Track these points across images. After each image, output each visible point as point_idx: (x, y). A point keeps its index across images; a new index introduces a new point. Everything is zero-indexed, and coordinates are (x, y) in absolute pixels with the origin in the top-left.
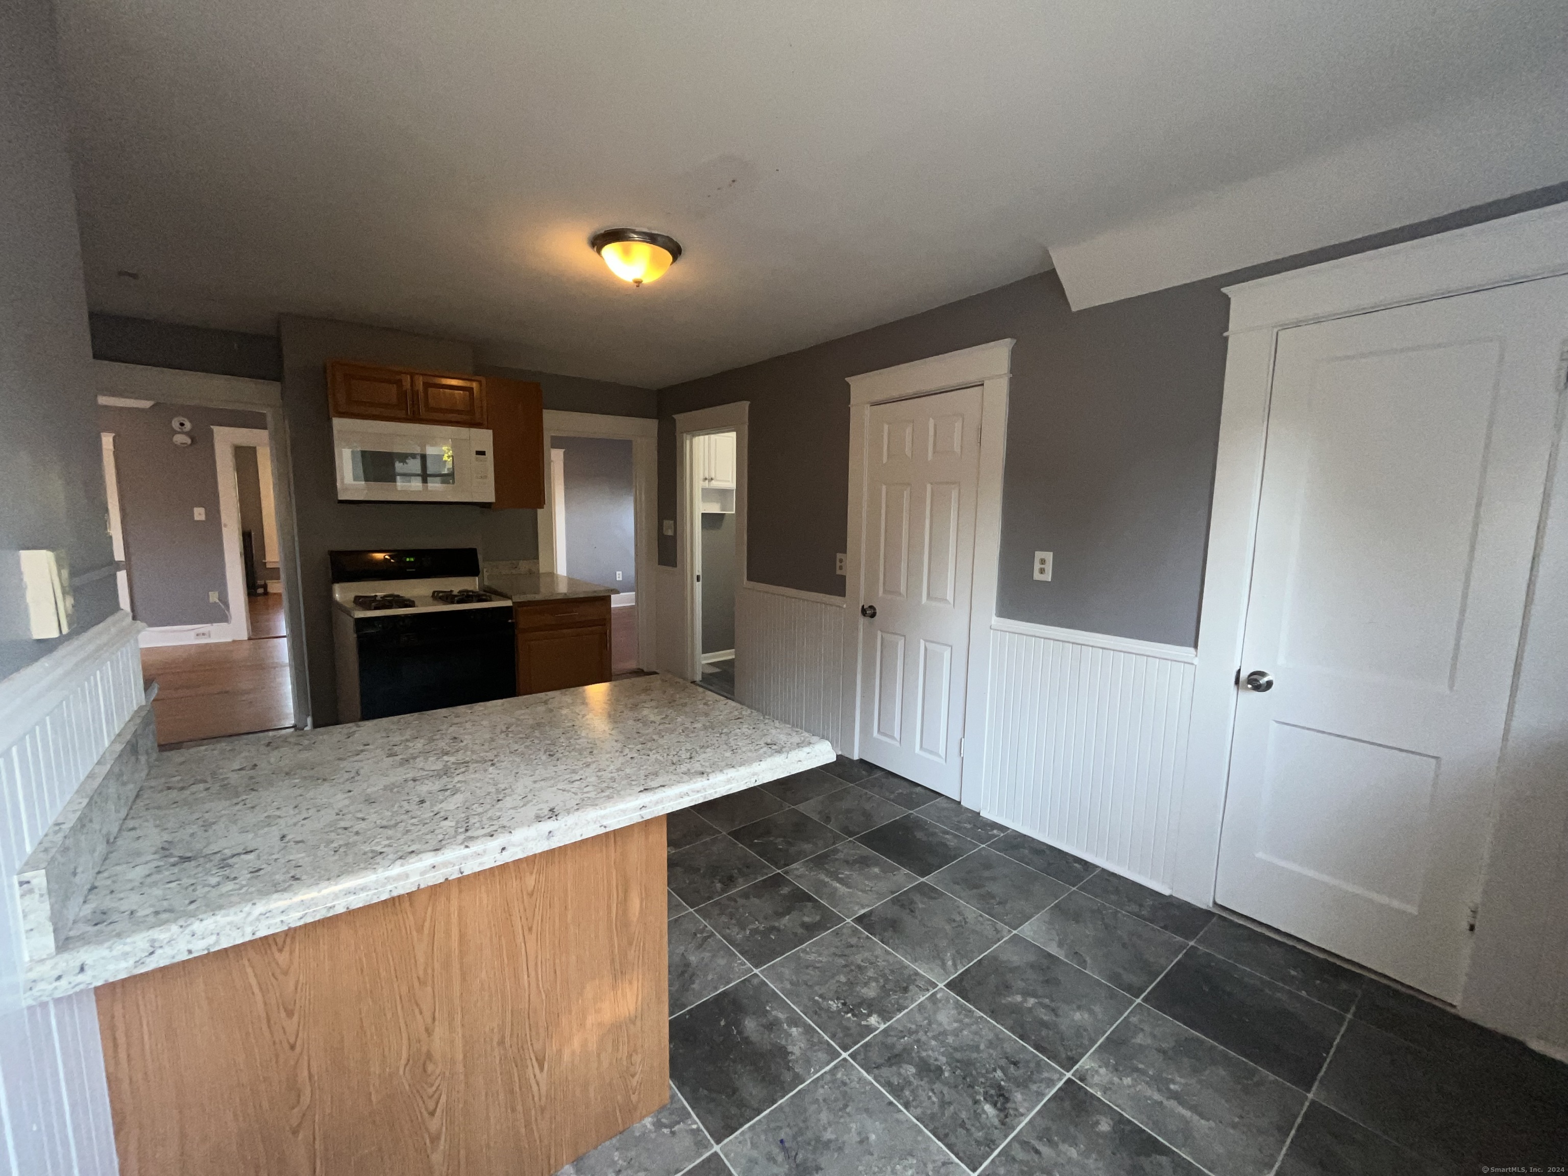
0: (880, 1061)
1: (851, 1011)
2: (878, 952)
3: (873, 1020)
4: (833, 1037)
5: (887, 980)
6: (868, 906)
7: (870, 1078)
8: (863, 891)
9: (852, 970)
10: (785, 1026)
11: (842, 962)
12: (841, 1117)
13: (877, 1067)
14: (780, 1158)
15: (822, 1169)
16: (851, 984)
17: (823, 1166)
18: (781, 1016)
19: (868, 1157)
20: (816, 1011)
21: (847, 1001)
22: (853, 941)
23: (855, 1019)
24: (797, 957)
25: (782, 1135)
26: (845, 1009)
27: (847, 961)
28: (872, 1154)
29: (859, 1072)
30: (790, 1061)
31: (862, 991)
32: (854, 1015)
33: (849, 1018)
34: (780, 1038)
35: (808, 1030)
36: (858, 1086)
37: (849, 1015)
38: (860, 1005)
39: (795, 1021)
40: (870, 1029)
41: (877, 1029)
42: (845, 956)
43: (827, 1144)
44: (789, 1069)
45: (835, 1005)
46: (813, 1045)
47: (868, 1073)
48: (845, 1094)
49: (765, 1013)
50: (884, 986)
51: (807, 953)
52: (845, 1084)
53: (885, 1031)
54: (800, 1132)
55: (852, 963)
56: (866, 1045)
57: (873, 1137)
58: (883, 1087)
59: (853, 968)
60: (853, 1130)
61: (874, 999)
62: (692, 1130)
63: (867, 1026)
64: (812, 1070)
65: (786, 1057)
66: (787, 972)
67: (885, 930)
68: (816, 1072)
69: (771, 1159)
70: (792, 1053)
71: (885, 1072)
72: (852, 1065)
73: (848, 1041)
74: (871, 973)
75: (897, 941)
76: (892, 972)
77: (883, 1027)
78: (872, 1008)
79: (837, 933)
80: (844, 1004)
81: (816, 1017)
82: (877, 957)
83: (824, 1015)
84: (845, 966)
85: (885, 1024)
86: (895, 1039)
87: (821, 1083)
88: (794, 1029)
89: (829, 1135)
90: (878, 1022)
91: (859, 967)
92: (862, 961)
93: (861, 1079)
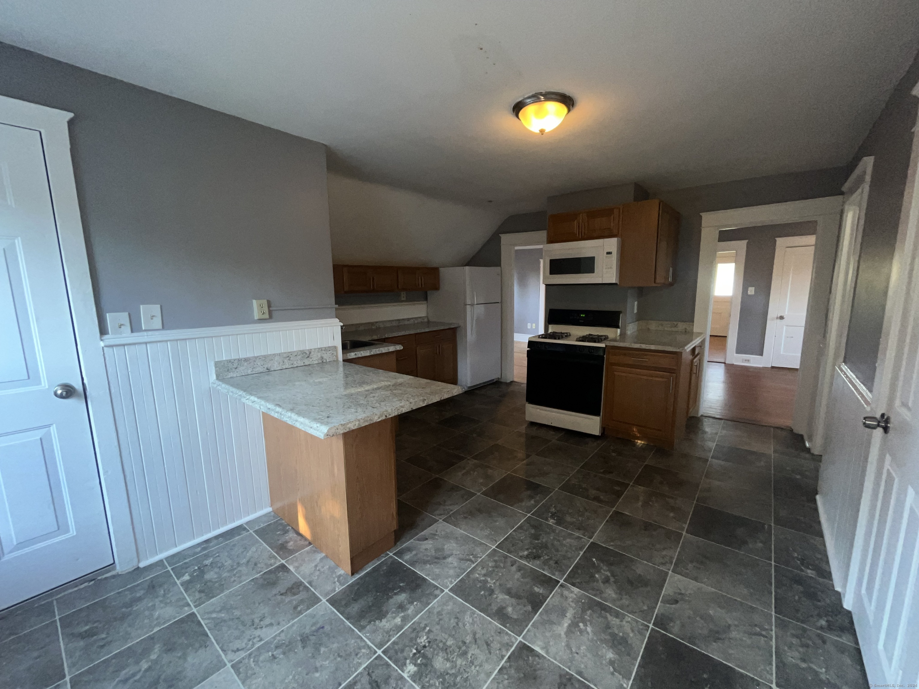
0: (373, 675)
1: (418, 652)
2: (487, 667)
3: (411, 668)
4: (394, 643)
5: (455, 676)
6: (547, 652)
7: (360, 669)
8: (568, 646)
9: (460, 648)
10: (402, 614)
11: (469, 639)
12: (334, 655)
13: (369, 674)
14: (314, 628)
15: (303, 649)
16: (445, 649)
17: (305, 650)
18: (410, 612)
19: (305, 672)
20: (416, 630)
21: (427, 649)
22: (495, 645)
23: (411, 655)
24: (463, 611)
25: (326, 627)
26: (419, 648)
27: (470, 643)
28: (307, 675)
29: (365, 663)
30: (375, 622)
31: (440, 658)
32: (415, 654)
33: (411, 651)
34: (393, 613)
35: (400, 628)
36: (355, 662)
37: (414, 651)
38: (424, 656)
39: (405, 620)
40: (402, 666)
41: (403, 672)
42: (476, 641)
43: (317, 650)
44: (370, 622)
45: (422, 641)
46: (388, 632)
47: (365, 669)
48: (350, 655)
49: (411, 603)
50: (447, 674)
51: (471, 616)
52: (357, 655)
53: (402, 678)
54: (328, 635)
55: (468, 647)
56: (388, 665)
57: (317, 675)
58: (353, 679)
59: (464, 648)
60: (324, 663)
61: (432, 666)
62: (335, 588)
63: (405, 664)
64: (368, 635)
65: (377, 619)
66: (449, 608)
67: (518, 670)
68: (366, 637)
69: (314, 624)
70: (381, 621)
71: (365, 680)
72: (371, 658)
73: (392, 652)
74: (459, 662)
75: (506, 682)
76: (466, 680)
77: (405, 675)
78: (423, 667)
79: (500, 632)
80: (425, 647)
81: (410, 630)
82: (481, 666)
83: (413, 635)
84: (464, 643)
85: (408, 677)
86: (394, 685)
87: (359, 641)
88: (399, 620)
89: (323, 649)
90: (409, 672)
91: (465, 653)
92: (473, 654)
93: (360, 664)
